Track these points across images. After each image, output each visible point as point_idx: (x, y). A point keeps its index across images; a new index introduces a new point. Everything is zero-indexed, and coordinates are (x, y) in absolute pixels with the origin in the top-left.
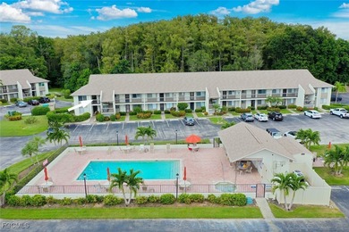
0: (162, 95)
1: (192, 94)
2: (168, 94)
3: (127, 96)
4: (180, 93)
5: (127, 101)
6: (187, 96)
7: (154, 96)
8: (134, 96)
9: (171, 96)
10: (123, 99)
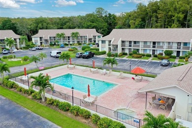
0: (154, 43)
1: (179, 44)
2: (159, 43)
3: (130, 42)
4: (169, 43)
5: (130, 46)
6: (175, 46)
7: (148, 44)
8: (135, 42)
9: (161, 44)
10: (127, 44)
